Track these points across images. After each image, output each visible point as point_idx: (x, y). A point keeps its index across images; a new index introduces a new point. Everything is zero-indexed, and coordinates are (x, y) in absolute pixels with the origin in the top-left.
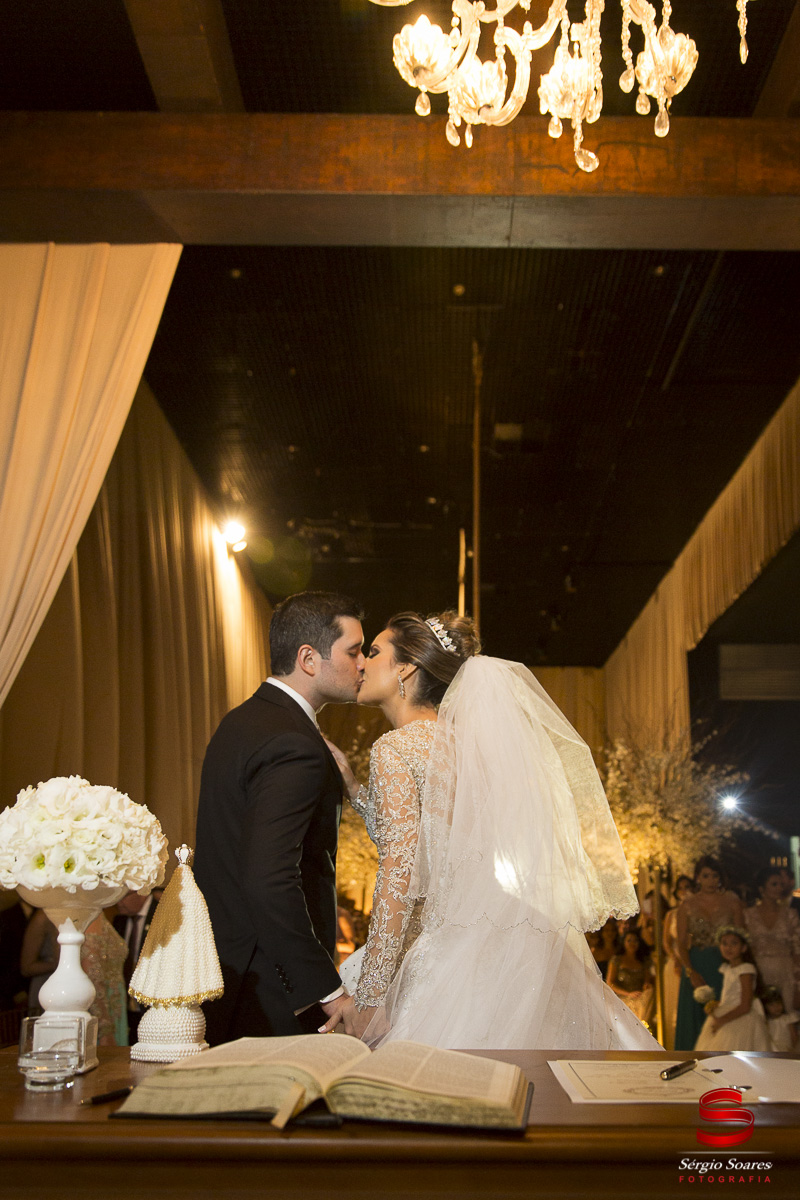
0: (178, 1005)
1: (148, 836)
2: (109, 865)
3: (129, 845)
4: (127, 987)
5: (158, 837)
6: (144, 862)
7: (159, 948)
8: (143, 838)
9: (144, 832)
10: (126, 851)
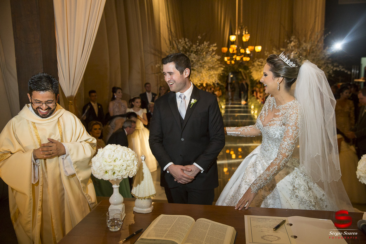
0: (144, 199)
1: (133, 162)
2: (124, 173)
3: (129, 166)
4: (131, 192)
5: (136, 160)
6: (133, 169)
7: (138, 185)
8: (132, 163)
9: (132, 161)
10: (128, 168)
